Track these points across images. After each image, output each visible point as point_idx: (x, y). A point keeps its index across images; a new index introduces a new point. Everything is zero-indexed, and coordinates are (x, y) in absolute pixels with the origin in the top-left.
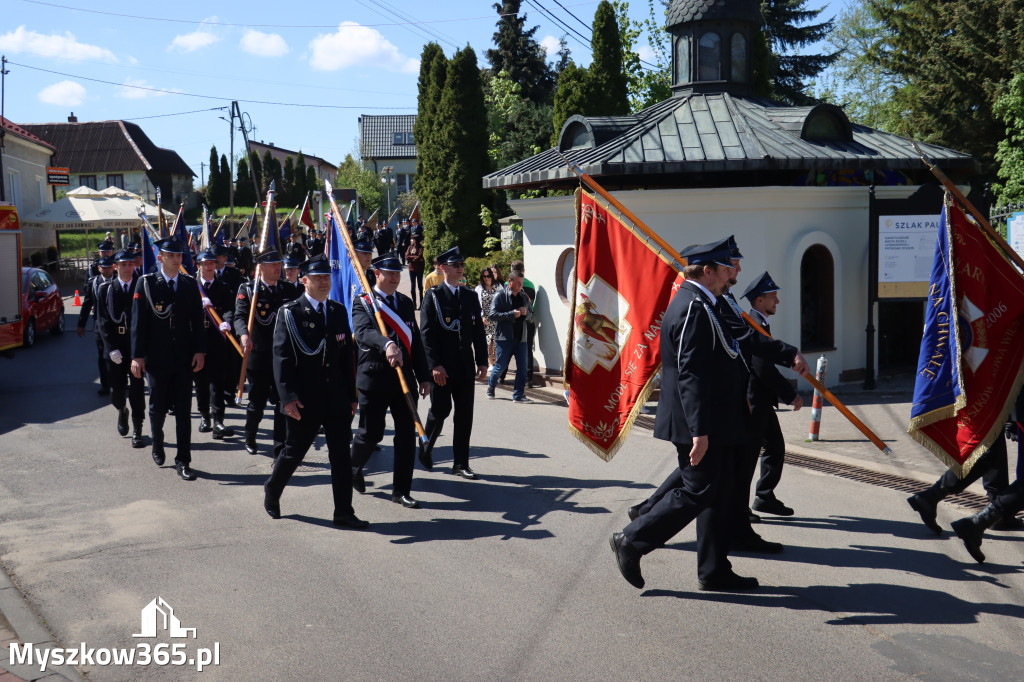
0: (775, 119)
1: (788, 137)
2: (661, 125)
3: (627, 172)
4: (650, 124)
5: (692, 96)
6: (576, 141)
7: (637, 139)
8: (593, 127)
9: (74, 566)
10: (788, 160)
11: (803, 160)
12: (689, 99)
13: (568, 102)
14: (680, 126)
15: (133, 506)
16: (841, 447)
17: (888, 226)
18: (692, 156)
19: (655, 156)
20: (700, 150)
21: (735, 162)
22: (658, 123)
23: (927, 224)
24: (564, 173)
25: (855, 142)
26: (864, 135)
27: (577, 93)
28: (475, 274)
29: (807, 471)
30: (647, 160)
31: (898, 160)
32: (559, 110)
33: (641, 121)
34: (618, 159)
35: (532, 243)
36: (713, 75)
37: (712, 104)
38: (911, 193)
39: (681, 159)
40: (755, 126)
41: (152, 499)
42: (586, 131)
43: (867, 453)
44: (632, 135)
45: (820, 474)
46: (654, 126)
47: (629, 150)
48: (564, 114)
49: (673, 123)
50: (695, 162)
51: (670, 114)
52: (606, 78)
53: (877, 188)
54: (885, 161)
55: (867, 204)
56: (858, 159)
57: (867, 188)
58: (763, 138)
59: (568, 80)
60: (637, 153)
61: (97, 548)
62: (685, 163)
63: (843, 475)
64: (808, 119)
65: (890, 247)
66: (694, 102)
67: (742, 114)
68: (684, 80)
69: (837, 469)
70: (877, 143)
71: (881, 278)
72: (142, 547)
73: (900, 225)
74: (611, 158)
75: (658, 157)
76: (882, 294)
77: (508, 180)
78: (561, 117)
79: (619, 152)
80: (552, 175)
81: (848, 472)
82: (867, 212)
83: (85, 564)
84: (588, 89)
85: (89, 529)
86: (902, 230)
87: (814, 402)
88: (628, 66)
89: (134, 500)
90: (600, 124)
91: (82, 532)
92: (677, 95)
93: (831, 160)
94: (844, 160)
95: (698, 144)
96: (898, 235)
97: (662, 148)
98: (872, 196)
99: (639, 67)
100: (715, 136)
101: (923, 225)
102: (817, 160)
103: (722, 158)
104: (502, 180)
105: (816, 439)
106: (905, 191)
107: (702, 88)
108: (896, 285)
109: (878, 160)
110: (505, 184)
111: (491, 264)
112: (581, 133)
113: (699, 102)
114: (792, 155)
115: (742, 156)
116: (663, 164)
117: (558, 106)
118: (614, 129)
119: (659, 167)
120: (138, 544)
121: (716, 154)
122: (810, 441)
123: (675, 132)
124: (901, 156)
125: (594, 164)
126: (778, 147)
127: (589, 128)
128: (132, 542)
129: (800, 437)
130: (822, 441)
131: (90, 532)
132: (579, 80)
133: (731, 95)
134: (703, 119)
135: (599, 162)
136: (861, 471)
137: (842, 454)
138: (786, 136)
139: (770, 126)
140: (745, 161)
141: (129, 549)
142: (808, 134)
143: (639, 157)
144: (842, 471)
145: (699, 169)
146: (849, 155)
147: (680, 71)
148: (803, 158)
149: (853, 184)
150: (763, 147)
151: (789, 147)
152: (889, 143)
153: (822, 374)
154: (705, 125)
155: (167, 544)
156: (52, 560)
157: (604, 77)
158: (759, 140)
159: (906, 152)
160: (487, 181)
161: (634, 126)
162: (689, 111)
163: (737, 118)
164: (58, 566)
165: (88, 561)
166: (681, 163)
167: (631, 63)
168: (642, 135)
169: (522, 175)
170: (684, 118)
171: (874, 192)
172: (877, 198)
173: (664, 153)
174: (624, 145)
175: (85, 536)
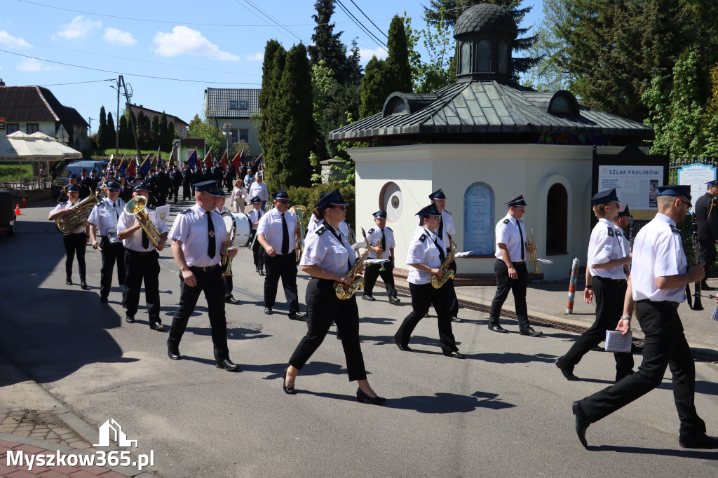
0: (529, 99)
1: (540, 112)
3: (436, 132)
4: (448, 100)
5: (472, 82)
6: (397, 108)
8: (408, 100)
11: (551, 127)
12: (470, 83)
13: (372, 83)
14: (467, 102)
16: (589, 318)
17: (604, 172)
18: (479, 121)
19: (454, 121)
20: (484, 118)
21: (509, 127)
22: (453, 99)
23: (629, 172)
24: (390, 131)
25: (581, 116)
26: (585, 112)
27: (378, 77)
28: (305, 198)
30: (449, 124)
31: (609, 129)
32: (366, 89)
33: (439, 98)
34: (430, 123)
35: (362, 178)
36: (486, 68)
37: (486, 87)
38: (619, 151)
39: (470, 122)
40: (518, 103)
42: (404, 103)
44: (436, 105)
46: (450, 101)
47: (436, 117)
49: (462, 99)
50: (482, 126)
51: (459, 93)
52: (397, 67)
53: (598, 147)
54: (601, 129)
55: (592, 158)
56: (585, 128)
57: (591, 147)
58: (524, 111)
59: (372, 68)
61: (115, 384)
62: (475, 126)
64: (552, 100)
65: (606, 185)
66: (474, 85)
67: (508, 95)
68: (466, 71)
70: (595, 118)
72: (147, 384)
74: (425, 122)
75: (456, 122)
78: (366, 93)
79: (430, 118)
80: (381, 132)
82: (592, 162)
83: (112, 396)
84: (386, 75)
85: (102, 371)
86: (612, 175)
88: (412, 60)
90: (413, 99)
91: (99, 373)
92: (461, 81)
94: (576, 128)
95: (481, 114)
96: (611, 178)
97: (458, 116)
98: (595, 152)
99: (419, 61)
100: (492, 109)
101: (627, 172)
103: (500, 123)
104: (344, 135)
105: (571, 313)
106: (617, 150)
107: (479, 76)
109: (597, 128)
111: (317, 192)
112: (399, 104)
113: (477, 86)
114: (544, 124)
115: (512, 123)
116: (461, 126)
118: (422, 102)
119: (458, 129)
120: (143, 382)
121: (495, 121)
122: (567, 314)
123: (465, 106)
124: (610, 126)
125: (413, 126)
126: (535, 118)
127: (406, 101)
128: (138, 381)
129: (559, 312)
130: (575, 314)
131: (104, 373)
132: (379, 69)
133: (498, 82)
134: (480, 96)
135: (417, 124)
138: (538, 110)
139: (527, 104)
140: (515, 127)
141: (139, 385)
142: (552, 110)
143: (444, 121)
145: (484, 130)
146: (579, 125)
147: (463, 65)
148: (551, 125)
149: (569, 144)
150: (525, 118)
151: (542, 118)
152: (601, 117)
153: (575, 269)
154: (484, 102)
155: (164, 382)
156: (87, 393)
157: (396, 67)
158: (522, 113)
159: (613, 124)
160: (332, 135)
161: (435, 100)
162: (471, 92)
163: (505, 98)
164: (93, 397)
165: (113, 393)
166: (472, 126)
167: (415, 59)
168: (443, 106)
169: (359, 132)
170: (469, 96)
171: (596, 150)
172: (598, 153)
173: (460, 119)
174: (433, 113)
175: (103, 376)
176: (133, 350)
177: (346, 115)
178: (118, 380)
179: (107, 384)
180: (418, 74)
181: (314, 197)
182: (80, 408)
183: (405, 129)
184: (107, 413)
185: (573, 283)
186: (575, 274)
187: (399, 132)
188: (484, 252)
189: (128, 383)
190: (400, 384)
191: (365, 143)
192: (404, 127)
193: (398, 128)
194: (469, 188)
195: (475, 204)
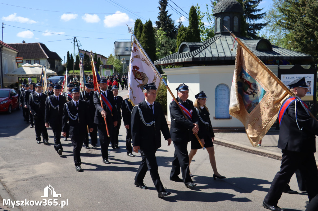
0: (247, 44)
3: (200, 60)
5: (221, 36)
6: (184, 50)
7: (203, 50)
8: (189, 46)
9: (24, 183)
12: (220, 37)
13: (181, 38)
14: (217, 46)
15: (42, 164)
16: (268, 148)
17: (284, 78)
18: (221, 55)
19: (209, 55)
20: (223, 53)
22: (210, 45)
23: (296, 77)
24: (180, 60)
25: (273, 51)
26: (276, 49)
27: (184, 35)
29: (257, 155)
30: (207, 56)
31: (287, 57)
32: (178, 40)
33: (205, 44)
34: (197, 56)
35: (170, 82)
37: (227, 39)
38: (291, 67)
39: (217, 56)
41: (49, 162)
42: (187, 47)
44: (202, 48)
46: (209, 46)
47: (201, 54)
48: (180, 42)
49: (215, 45)
50: (222, 57)
51: (214, 42)
53: (280, 66)
54: (283, 57)
55: (277, 71)
56: (274, 56)
57: (277, 66)
59: (181, 31)
61: (31, 177)
62: (219, 58)
63: (269, 157)
64: (258, 44)
66: (222, 38)
68: (218, 31)
69: (267, 155)
70: (280, 51)
72: (46, 177)
73: (288, 78)
74: (195, 56)
75: (211, 56)
77: (162, 62)
78: (179, 43)
79: (198, 54)
80: (176, 61)
81: (271, 156)
83: (27, 182)
84: (188, 34)
88: (200, 27)
89: (43, 162)
90: (191, 45)
91: (27, 172)
92: (216, 36)
93: (265, 57)
94: (270, 57)
95: (223, 51)
96: (287, 81)
98: (279, 68)
99: (204, 27)
100: (228, 49)
103: (231, 56)
104: (160, 62)
106: (289, 67)
107: (225, 34)
109: (281, 57)
113: (223, 38)
117: (178, 39)
118: (196, 46)
119: (211, 59)
120: (44, 176)
121: (228, 55)
122: (258, 146)
123: (215, 47)
124: (288, 56)
127: (188, 46)
128: (42, 176)
130: (262, 146)
131: (29, 172)
132: (185, 31)
135: (191, 57)
136: (275, 156)
137: (269, 150)
138: (251, 49)
141: (41, 178)
142: (258, 48)
143: (204, 55)
144: (269, 156)
145: (223, 59)
146: (271, 55)
147: (217, 28)
149: (273, 64)
152: (284, 51)
154: (225, 45)
155: (53, 176)
156: (17, 181)
157: (192, 30)
159: (290, 54)
160: (155, 63)
161: (202, 45)
162: (220, 41)
164: (19, 183)
166: (217, 57)
167: (201, 26)
168: (205, 48)
169: (167, 61)
170: (218, 43)
171: (279, 67)
172: (280, 69)
173: (212, 54)
174: (199, 52)
175: (28, 173)
178: (34, 175)
179: (28, 177)
180: (203, 33)
182: (11, 188)
183: (186, 60)
184: (21, 190)
187: (184, 61)
188: (225, 116)
189: (38, 176)
192: (186, 58)
193: (183, 59)
194: (218, 86)
195: (220, 94)
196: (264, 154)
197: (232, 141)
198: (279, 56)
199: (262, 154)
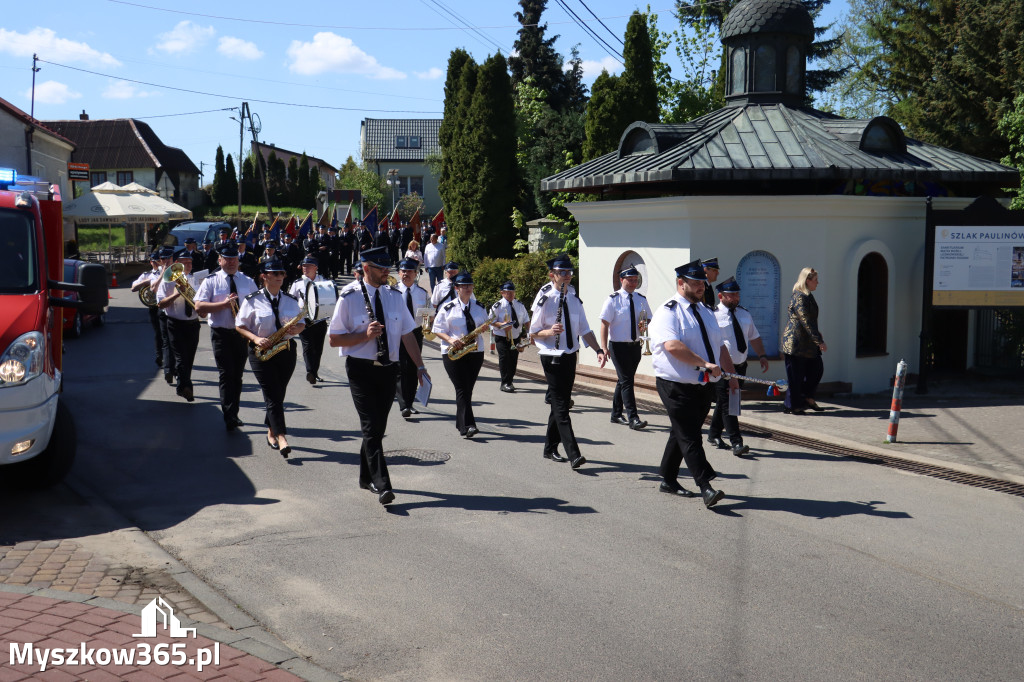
0: (831, 130)
1: (849, 149)
2: (723, 132)
3: (697, 178)
4: (713, 132)
5: (748, 106)
6: (638, 146)
7: (702, 146)
8: (656, 133)
10: (852, 170)
11: (865, 171)
12: (745, 108)
13: (601, 108)
14: (741, 135)
16: (921, 449)
17: (943, 235)
18: (759, 163)
19: (723, 163)
20: (765, 158)
21: (802, 170)
22: (720, 131)
23: (982, 235)
24: (630, 178)
25: (909, 154)
26: (914, 147)
27: (610, 101)
28: (505, 275)
29: (896, 470)
30: (716, 167)
31: (951, 173)
32: (592, 117)
33: (700, 129)
34: (687, 165)
35: (588, 245)
36: (768, 86)
37: (768, 114)
38: (967, 205)
39: (749, 166)
40: (816, 136)
42: (649, 137)
43: (950, 455)
44: (696, 140)
45: (912, 474)
46: (716, 134)
47: (696, 155)
48: (597, 121)
49: (734, 131)
50: (762, 170)
51: (729, 122)
52: (637, 86)
53: (934, 199)
54: (939, 172)
55: (924, 214)
56: (915, 171)
57: (924, 199)
58: (824, 148)
59: (601, 88)
60: (705, 160)
61: (247, 535)
62: (753, 171)
63: (936, 476)
64: (866, 131)
65: (946, 255)
66: (751, 111)
67: (800, 124)
68: (739, 90)
69: (927, 470)
70: (929, 156)
71: (936, 287)
72: (292, 535)
73: (956, 235)
74: (680, 164)
75: (725, 164)
76: (936, 301)
77: (568, 184)
78: (593, 124)
79: (687, 159)
80: (617, 179)
81: (940, 473)
82: (924, 222)
83: (244, 551)
84: (621, 97)
85: (228, 516)
86: (955, 240)
87: (893, 404)
88: (659, 76)
90: (662, 131)
91: (224, 519)
92: (732, 105)
94: (902, 171)
95: (762, 153)
97: (728, 155)
98: (929, 206)
99: (669, 77)
100: (777, 145)
101: (978, 236)
102: (878, 170)
104: (563, 183)
105: (894, 441)
106: (961, 203)
107: (758, 97)
108: (950, 293)
109: (933, 171)
110: (566, 186)
111: (522, 265)
112: (642, 139)
113: (755, 112)
114: (855, 166)
115: (808, 165)
116: (732, 170)
117: (591, 113)
118: (676, 136)
119: (728, 174)
120: (285, 532)
121: (782, 162)
122: (888, 443)
123: (737, 140)
124: (954, 169)
125: (662, 170)
126: (840, 157)
127: (652, 135)
128: (279, 530)
129: (876, 439)
130: (899, 442)
131: (232, 519)
132: (612, 88)
133: (787, 106)
134: (760, 126)
135: (669, 168)
136: (952, 472)
137: (926, 456)
138: (845, 146)
139: (829, 137)
140: (812, 170)
141: (280, 537)
142: (866, 145)
143: (707, 163)
144: (933, 472)
145: (766, 176)
146: (906, 167)
147: (735, 81)
148: (865, 168)
149: (891, 194)
150: (827, 157)
151: (851, 157)
152: (939, 155)
153: (901, 377)
154: (765, 134)
155: (315, 533)
156: (210, 547)
157: (635, 86)
158: (822, 150)
159: (957, 164)
160: (545, 183)
161: (694, 133)
162: (747, 120)
163: (796, 128)
164: (219, 551)
165: (246, 547)
166: (749, 170)
167: (662, 73)
168: (707, 142)
169: (584, 179)
170: (743, 127)
171: (931, 203)
172: (934, 208)
173: (731, 160)
174: (692, 151)
175: (230, 523)
176: (270, 487)
177: (564, 156)
178: (251, 529)
179: (237, 534)
180: (667, 96)
181: (518, 272)
182: (203, 567)
183: (652, 175)
184: (238, 574)
185: (897, 397)
186: (900, 385)
187: (642, 180)
189: (265, 533)
190: (648, 539)
191: (590, 195)
192: (650, 172)
193: (641, 173)
194: (744, 260)
195: (752, 282)
196: (916, 468)
197: (799, 427)
198: (928, 171)
199: (911, 466)
